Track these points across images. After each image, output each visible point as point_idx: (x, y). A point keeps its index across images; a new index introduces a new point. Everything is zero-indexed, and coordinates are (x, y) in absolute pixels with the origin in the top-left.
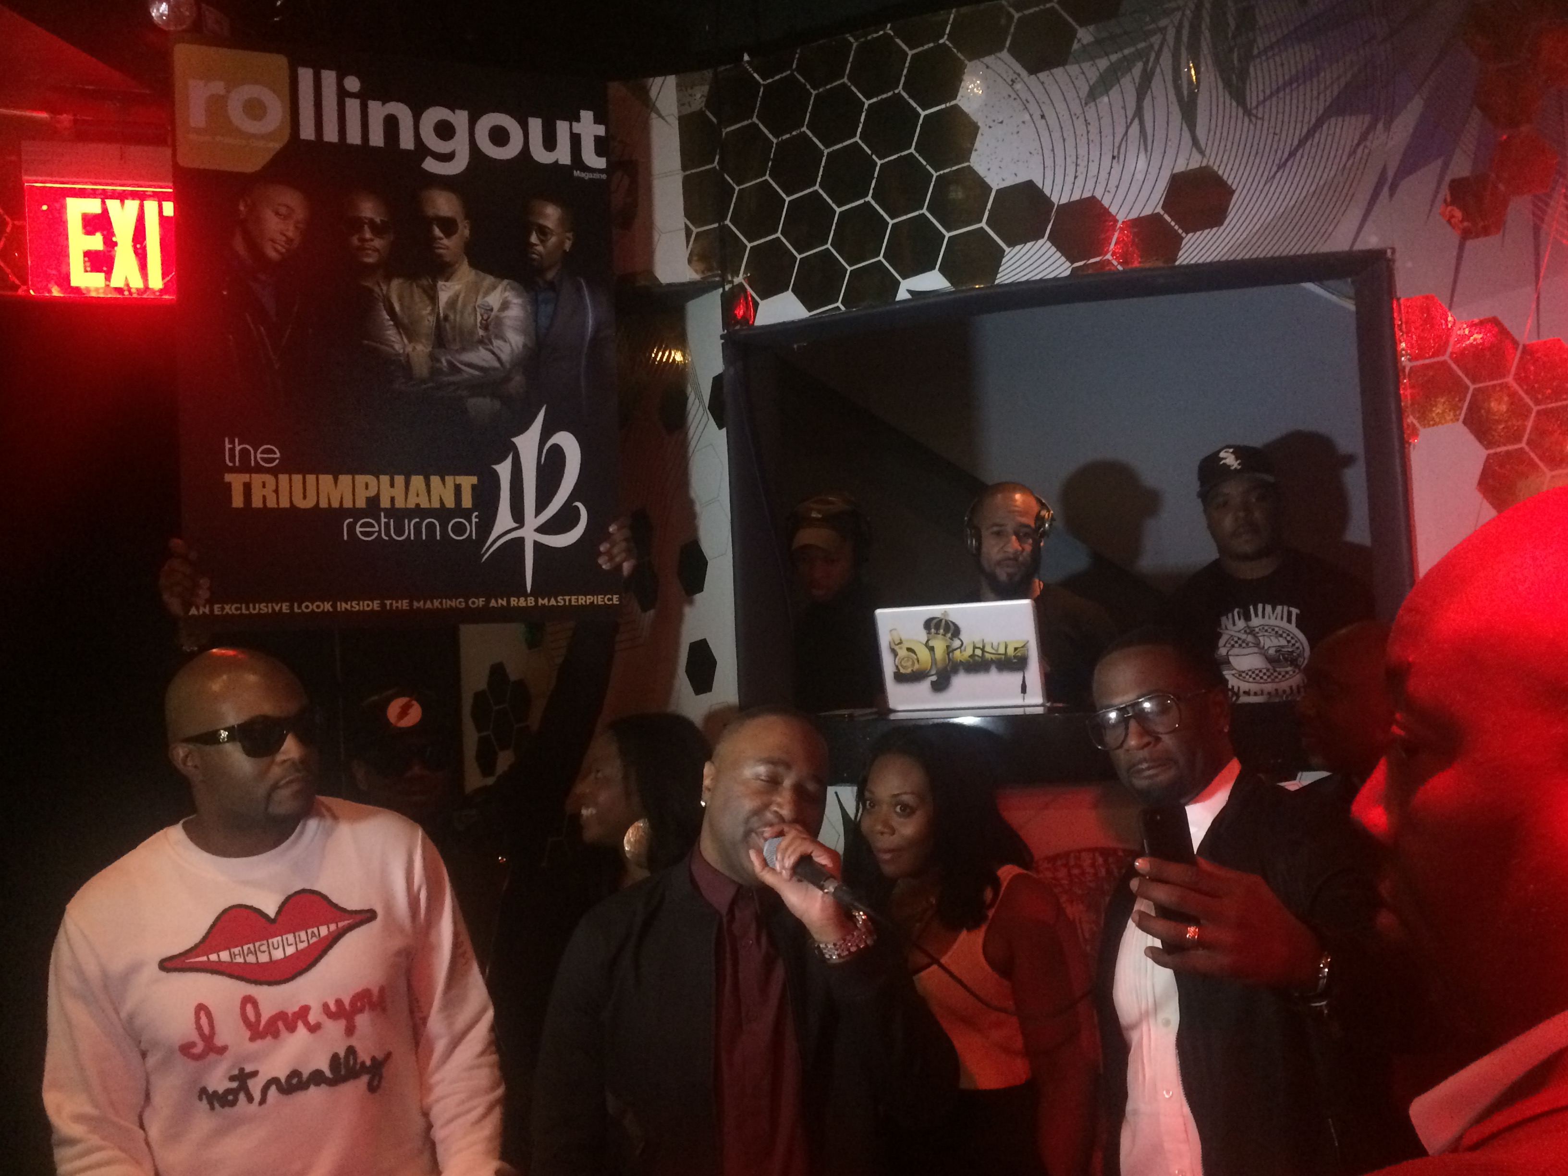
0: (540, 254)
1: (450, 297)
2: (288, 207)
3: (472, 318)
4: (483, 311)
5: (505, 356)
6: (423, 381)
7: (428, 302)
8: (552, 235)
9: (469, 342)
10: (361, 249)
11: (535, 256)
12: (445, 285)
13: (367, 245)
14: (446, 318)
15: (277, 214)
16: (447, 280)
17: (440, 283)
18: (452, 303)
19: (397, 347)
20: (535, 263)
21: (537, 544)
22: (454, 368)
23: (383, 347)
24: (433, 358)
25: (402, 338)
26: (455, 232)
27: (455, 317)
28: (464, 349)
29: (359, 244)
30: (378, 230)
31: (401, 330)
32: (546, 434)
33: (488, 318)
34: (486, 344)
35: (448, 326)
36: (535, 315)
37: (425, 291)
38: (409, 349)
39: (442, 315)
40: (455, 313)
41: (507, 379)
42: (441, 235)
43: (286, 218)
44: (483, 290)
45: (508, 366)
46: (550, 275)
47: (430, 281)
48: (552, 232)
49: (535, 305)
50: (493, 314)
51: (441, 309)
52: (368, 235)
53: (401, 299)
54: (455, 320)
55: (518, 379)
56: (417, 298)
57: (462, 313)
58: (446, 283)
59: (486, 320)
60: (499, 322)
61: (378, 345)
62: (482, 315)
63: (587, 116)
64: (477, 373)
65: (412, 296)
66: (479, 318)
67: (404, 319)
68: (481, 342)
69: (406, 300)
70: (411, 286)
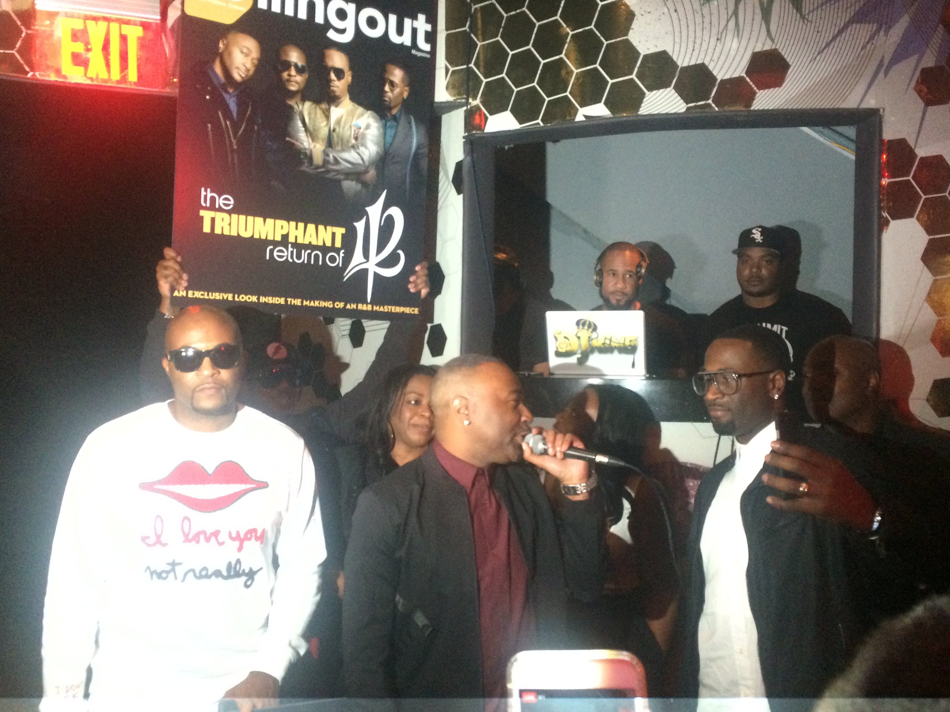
0: (390, 98)
1: (337, 118)
2: (248, 48)
3: (349, 132)
4: (355, 128)
5: (366, 157)
6: (318, 167)
7: (324, 119)
8: (397, 87)
9: (346, 147)
10: (289, 81)
11: (386, 99)
13: (293, 79)
14: (334, 130)
15: (242, 52)
16: (336, 107)
18: (338, 122)
19: (306, 144)
20: (387, 103)
21: (376, 274)
22: (336, 161)
23: (298, 144)
24: (326, 154)
25: (308, 139)
26: (343, 78)
27: (340, 130)
28: (343, 150)
29: (288, 78)
30: (298, 70)
31: (308, 134)
32: (385, 208)
33: (358, 133)
34: (356, 149)
35: (335, 135)
36: (385, 134)
37: (324, 112)
38: (312, 146)
39: (332, 128)
40: (339, 127)
41: (366, 172)
42: (335, 79)
43: (247, 55)
44: (356, 116)
45: (367, 163)
46: (394, 112)
47: (326, 105)
48: (397, 85)
49: (385, 127)
50: (362, 130)
51: (332, 124)
52: (293, 72)
53: (310, 114)
54: (339, 132)
55: (372, 173)
56: (319, 116)
57: (344, 128)
58: (336, 109)
59: (357, 134)
60: (364, 136)
61: (295, 142)
62: (355, 132)
63: (422, 17)
64: (349, 166)
65: (316, 114)
66: (353, 133)
67: (311, 128)
68: (353, 147)
69: (313, 116)
70: (316, 107)
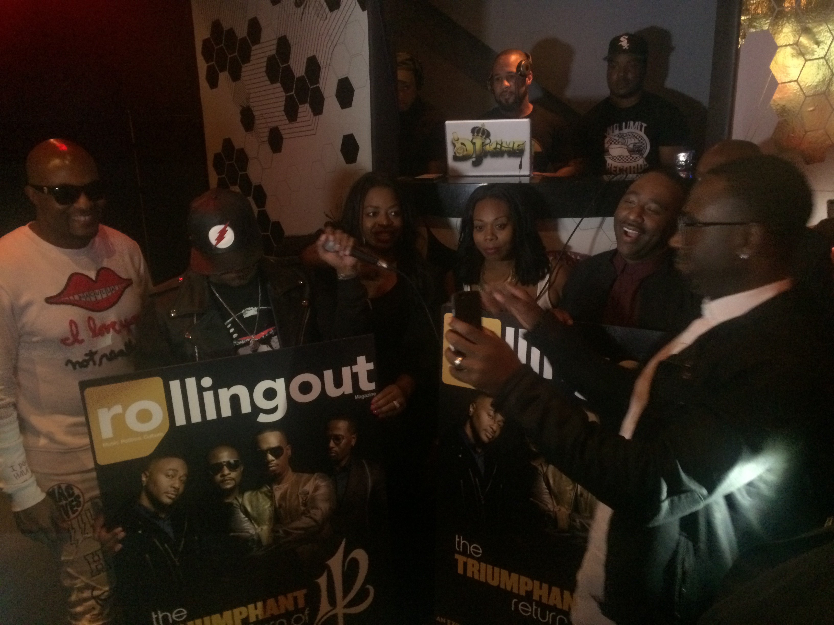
0: (336, 452)
1: (282, 494)
2: (173, 470)
3: (297, 502)
4: (303, 496)
5: (318, 518)
6: (269, 546)
7: (268, 500)
8: (343, 438)
9: (296, 516)
10: (223, 481)
11: (333, 454)
12: (278, 488)
13: (226, 478)
15: (167, 476)
16: (279, 484)
17: (275, 487)
18: (283, 497)
19: (252, 531)
20: (334, 459)
22: (287, 533)
23: (243, 534)
24: (274, 531)
25: (254, 525)
26: (282, 454)
27: (286, 504)
28: (293, 521)
29: (222, 478)
30: (232, 467)
31: (253, 521)
32: (346, 553)
33: (306, 499)
34: (306, 514)
35: (282, 511)
37: (266, 495)
38: (259, 530)
40: (286, 501)
41: (320, 530)
42: (273, 458)
43: (173, 477)
44: (302, 483)
45: (321, 522)
46: (343, 463)
47: (269, 488)
48: (343, 437)
50: (309, 496)
51: (277, 502)
52: (226, 471)
53: (251, 503)
54: (286, 507)
55: (328, 528)
56: (261, 500)
57: (290, 500)
58: (279, 486)
59: (306, 500)
60: (313, 499)
61: (240, 534)
62: (303, 499)
63: (361, 359)
64: (301, 532)
65: (258, 500)
66: (301, 500)
67: (254, 514)
68: (303, 514)
69: (254, 503)
70: (257, 494)
